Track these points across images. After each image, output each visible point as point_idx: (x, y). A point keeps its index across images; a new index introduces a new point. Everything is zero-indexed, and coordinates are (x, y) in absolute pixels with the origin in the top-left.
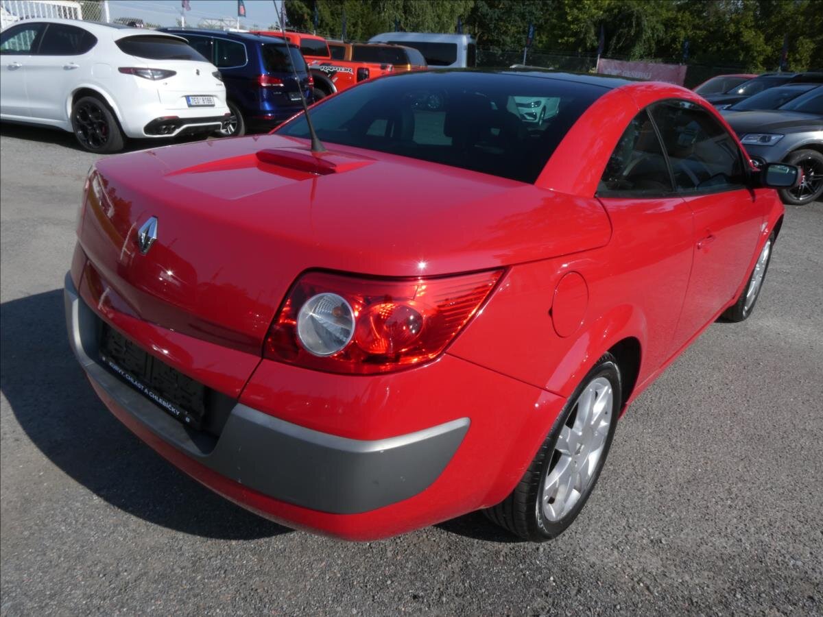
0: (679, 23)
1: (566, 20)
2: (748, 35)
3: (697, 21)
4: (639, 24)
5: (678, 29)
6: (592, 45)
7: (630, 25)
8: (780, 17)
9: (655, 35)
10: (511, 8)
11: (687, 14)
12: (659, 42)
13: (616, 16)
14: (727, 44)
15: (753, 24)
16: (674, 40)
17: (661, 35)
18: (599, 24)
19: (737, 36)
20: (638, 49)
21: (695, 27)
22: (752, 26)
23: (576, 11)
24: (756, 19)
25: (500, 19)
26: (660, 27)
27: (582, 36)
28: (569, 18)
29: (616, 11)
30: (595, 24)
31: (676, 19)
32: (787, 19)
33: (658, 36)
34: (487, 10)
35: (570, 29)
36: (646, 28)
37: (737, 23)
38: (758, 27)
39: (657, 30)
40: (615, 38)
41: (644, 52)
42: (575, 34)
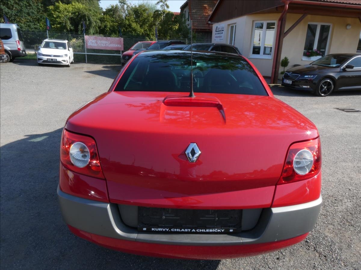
0: (106, 20)
1: (53, 17)
2: (134, 25)
3: (112, 19)
4: (89, 20)
5: (106, 22)
6: (70, 28)
7: (85, 20)
8: (143, 18)
9: (97, 25)
10: (21, 10)
11: (108, 16)
12: (99, 27)
13: (78, 16)
14: (126, 29)
15: (134, 20)
16: (106, 26)
17: (99, 24)
18: (71, 19)
19: (130, 25)
20: (92, 31)
21: (113, 21)
22: (134, 21)
23: (57, 13)
24: (135, 19)
25: (16, 15)
26: (98, 21)
27: (64, 24)
28: (55, 16)
29: (77, 14)
30: (69, 19)
31: (104, 18)
32: (145, 19)
33: (98, 25)
34: (8, 10)
35: (56, 21)
36: (92, 21)
37: (129, 20)
38: (136, 22)
39: (98, 22)
40: (80, 26)
41: (94, 32)
42: (60, 23)
